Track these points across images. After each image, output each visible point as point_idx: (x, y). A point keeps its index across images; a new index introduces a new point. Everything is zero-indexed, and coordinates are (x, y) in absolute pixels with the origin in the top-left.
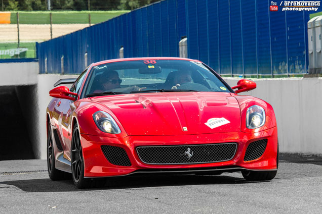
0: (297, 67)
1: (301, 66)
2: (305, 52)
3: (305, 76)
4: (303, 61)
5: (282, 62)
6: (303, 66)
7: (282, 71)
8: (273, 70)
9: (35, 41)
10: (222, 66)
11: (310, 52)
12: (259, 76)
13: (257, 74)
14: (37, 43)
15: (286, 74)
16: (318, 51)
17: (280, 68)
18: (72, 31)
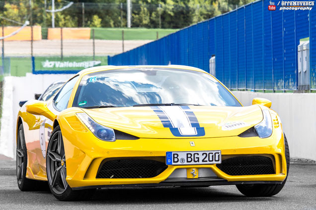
0: (290, 84)
1: (293, 83)
2: (296, 72)
3: (295, 92)
4: (294, 79)
5: (280, 79)
6: (295, 83)
7: (280, 87)
8: (274, 86)
9: (107, 55)
10: (239, 81)
11: (299, 72)
12: (264, 91)
13: (263, 89)
14: (109, 57)
15: (283, 90)
16: (304, 71)
17: (279, 85)
18: (135, 47)
